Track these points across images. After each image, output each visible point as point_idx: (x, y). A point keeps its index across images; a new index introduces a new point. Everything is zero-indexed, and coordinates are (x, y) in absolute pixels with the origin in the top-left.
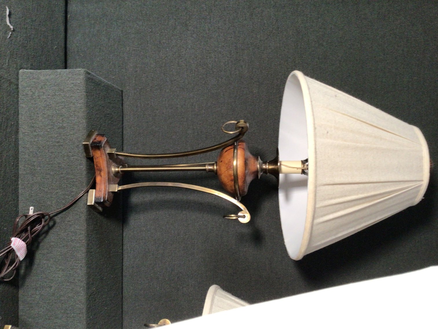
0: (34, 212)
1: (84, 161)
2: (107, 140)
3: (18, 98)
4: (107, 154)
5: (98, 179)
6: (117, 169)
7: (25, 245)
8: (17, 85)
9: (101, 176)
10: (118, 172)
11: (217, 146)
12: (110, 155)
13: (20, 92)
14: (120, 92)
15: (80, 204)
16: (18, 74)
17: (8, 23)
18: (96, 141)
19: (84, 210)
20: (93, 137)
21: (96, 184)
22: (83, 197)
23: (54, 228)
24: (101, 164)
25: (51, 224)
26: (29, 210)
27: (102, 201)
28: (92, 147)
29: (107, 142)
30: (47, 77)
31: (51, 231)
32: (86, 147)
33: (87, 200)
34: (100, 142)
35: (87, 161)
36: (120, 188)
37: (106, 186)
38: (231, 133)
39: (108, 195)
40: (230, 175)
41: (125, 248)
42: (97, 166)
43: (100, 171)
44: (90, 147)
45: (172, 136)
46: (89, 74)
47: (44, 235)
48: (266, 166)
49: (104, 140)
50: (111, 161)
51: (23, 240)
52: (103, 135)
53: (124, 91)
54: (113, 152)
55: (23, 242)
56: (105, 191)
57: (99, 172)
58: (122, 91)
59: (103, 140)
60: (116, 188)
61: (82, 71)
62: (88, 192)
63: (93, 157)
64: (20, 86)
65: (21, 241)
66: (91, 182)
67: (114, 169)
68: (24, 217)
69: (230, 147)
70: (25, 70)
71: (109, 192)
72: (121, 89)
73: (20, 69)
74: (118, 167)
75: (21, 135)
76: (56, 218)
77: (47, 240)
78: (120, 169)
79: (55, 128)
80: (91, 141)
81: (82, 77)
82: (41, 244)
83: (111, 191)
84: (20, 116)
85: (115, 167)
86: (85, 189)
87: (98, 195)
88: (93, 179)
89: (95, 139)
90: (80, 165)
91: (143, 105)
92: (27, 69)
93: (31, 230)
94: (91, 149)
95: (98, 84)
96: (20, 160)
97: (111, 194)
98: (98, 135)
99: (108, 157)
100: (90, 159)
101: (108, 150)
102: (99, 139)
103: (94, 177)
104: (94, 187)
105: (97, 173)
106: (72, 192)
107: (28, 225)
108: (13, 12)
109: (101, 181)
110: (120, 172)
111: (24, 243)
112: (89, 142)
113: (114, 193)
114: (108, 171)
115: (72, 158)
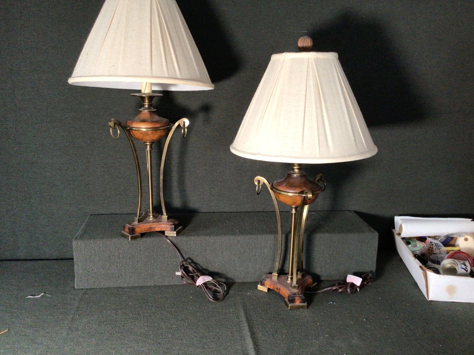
0: (180, 272)
1: (144, 239)
2: (128, 224)
3: (97, 289)
4: (139, 224)
5: (158, 229)
6: (151, 216)
7: (202, 276)
8: (87, 289)
9: (155, 227)
10: (153, 216)
12: (139, 221)
13: (92, 287)
14: (92, 216)
15: (175, 241)
16: (79, 289)
17: (39, 296)
18: (128, 232)
19: (180, 238)
20: (125, 233)
21: (161, 230)
22: (170, 240)
23: (193, 259)
24: (146, 227)
25: (189, 261)
26: (178, 275)
27: (173, 226)
28: (133, 234)
29: (129, 224)
30: (80, 267)
31: (195, 260)
32: (133, 238)
33: (172, 236)
34: (129, 228)
35: (144, 237)
36: (165, 213)
37: (163, 224)
38: (119, 132)
39: (169, 222)
40: (152, 133)
41: (216, 211)
42: (148, 230)
43: (151, 228)
44: (133, 235)
46: (77, 238)
47: (198, 266)
48: (146, 105)
49: (128, 226)
50: (144, 221)
52: (124, 227)
53: (91, 213)
54: (137, 219)
55: (200, 278)
56: (166, 224)
57: (152, 229)
58: (91, 215)
59: (128, 227)
60: (165, 216)
61: (74, 243)
62: (167, 236)
63: (140, 233)
65: (199, 279)
66: (160, 234)
68: (183, 279)
69: (131, 133)
70: (75, 284)
71: (168, 222)
72: (89, 216)
73: (74, 288)
75: (125, 285)
76: (185, 258)
77: (201, 264)
78: (151, 214)
79: (119, 261)
80: (128, 235)
81: (79, 243)
82: (204, 267)
83: (167, 221)
84: (111, 287)
85: (150, 218)
86: (164, 238)
87: (169, 229)
88: (158, 233)
89: (127, 232)
90: (146, 242)
92: (74, 283)
93: (192, 273)
94: (134, 235)
95: (85, 232)
96: (143, 285)
97: (169, 220)
98: (124, 230)
99: (141, 223)
100: (143, 235)
101: (136, 223)
102: (127, 230)
103: (156, 232)
104: (163, 232)
105: (152, 230)
106: (167, 247)
107: (189, 276)
108: (30, 294)
109: (158, 227)
110: (154, 214)
111: (200, 277)
112: (128, 236)
113: (168, 219)
114: (152, 223)
115: (141, 248)
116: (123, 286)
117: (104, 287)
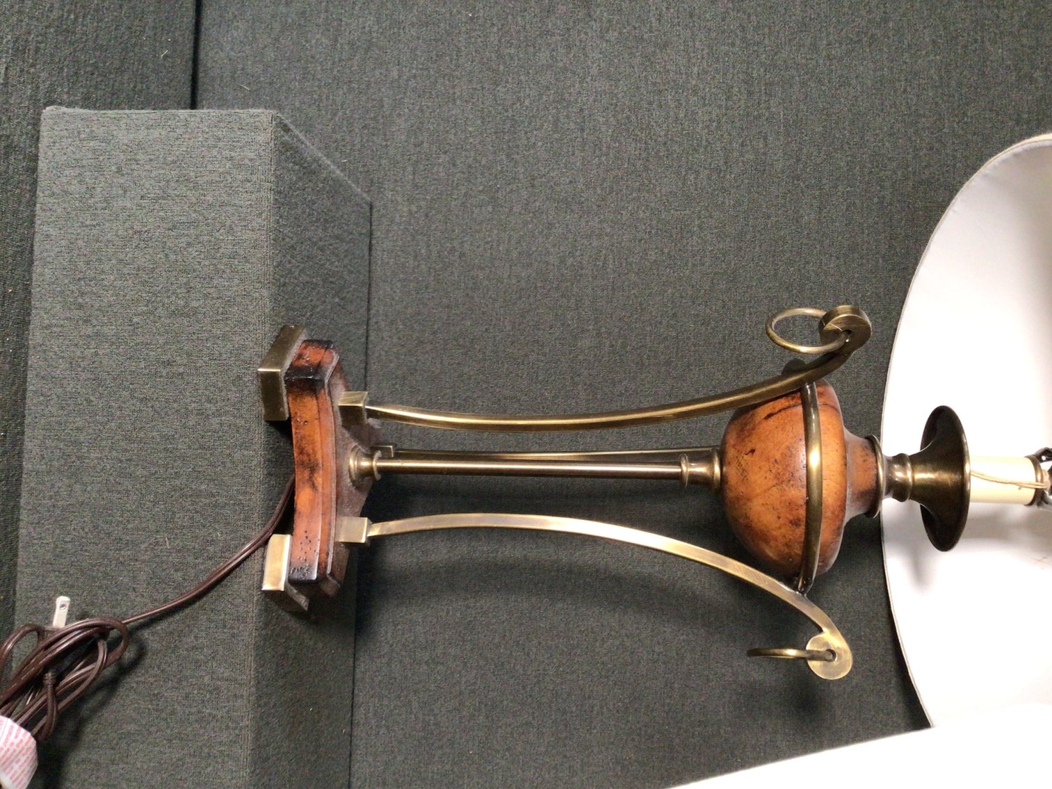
1: (259, 434)
2: (339, 363)
3: (32, 203)
4: (337, 409)
5: (303, 498)
6: (365, 464)
7: (33, 742)
8: (35, 158)
9: (314, 487)
10: (369, 473)
11: (736, 397)
12: (350, 416)
13: (43, 183)
14: (367, 208)
15: (237, 586)
16: (36, 123)
18: (302, 362)
19: (253, 610)
20: (295, 350)
21: (296, 517)
22: (248, 563)
23: (140, 671)
24: (318, 445)
25: (129, 655)
26: (51, 611)
27: (314, 576)
28: (290, 385)
29: (339, 369)
30: (142, 134)
32: (269, 385)
33: (262, 572)
34: (318, 368)
35: (268, 434)
36: (376, 530)
37: (330, 524)
38: (804, 349)
39: (336, 554)
40: (791, 505)
42: (301, 452)
43: (313, 469)
44: (283, 385)
45: (526, 356)
46: (286, 129)
47: (100, 696)
48: (905, 473)
49: (331, 360)
50: (347, 435)
51: (27, 726)
52: (326, 344)
53: (377, 204)
54: (361, 405)
55: (23, 731)
56: (325, 541)
57: (307, 473)
58: (371, 208)
59: (327, 359)
60: (363, 530)
61: (263, 115)
62: (266, 542)
63: (290, 418)
64: (42, 165)
65: (16, 726)
66: (278, 507)
67: (356, 462)
68: (35, 633)
69: (783, 403)
70: (64, 109)
71: (337, 544)
72: (368, 199)
73: (47, 104)
74: (370, 457)
75: (36, 336)
76: (146, 634)
78: (376, 464)
80: (287, 364)
81: (261, 138)
82: (89, 729)
83: (342, 540)
84: (37, 269)
85: (358, 458)
86: (256, 535)
87: (299, 554)
88: (283, 497)
89: (300, 356)
90: (245, 445)
91: (435, 254)
92: (69, 105)
93: (55, 685)
94: (284, 392)
95: (309, 170)
96: (28, 421)
97: (344, 551)
98: (308, 342)
99: (340, 420)
100: (282, 427)
101: (342, 398)
102: (312, 356)
103: (288, 485)
104: (285, 525)
105: (301, 475)
106: (212, 542)
107: (46, 668)
109: (312, 502)
110: (376, 473)
111: (29, 734)
112: (279, 364)
113: (351, 546)
114: (337, 470)
115: (217, 420)
116: (35, 321)
117: (38, 238)
